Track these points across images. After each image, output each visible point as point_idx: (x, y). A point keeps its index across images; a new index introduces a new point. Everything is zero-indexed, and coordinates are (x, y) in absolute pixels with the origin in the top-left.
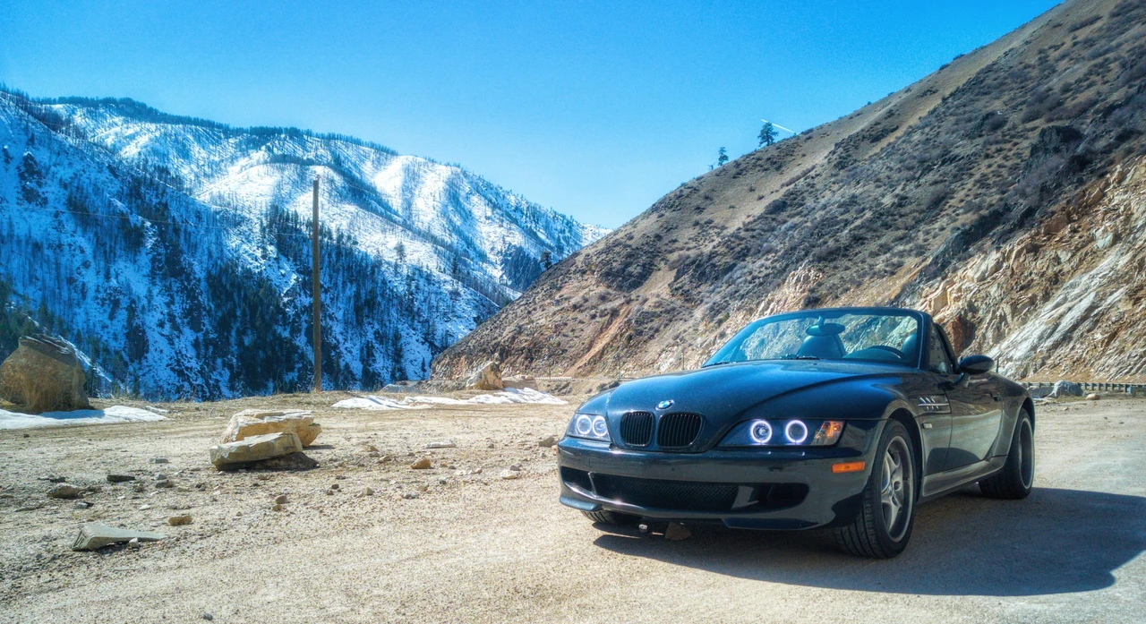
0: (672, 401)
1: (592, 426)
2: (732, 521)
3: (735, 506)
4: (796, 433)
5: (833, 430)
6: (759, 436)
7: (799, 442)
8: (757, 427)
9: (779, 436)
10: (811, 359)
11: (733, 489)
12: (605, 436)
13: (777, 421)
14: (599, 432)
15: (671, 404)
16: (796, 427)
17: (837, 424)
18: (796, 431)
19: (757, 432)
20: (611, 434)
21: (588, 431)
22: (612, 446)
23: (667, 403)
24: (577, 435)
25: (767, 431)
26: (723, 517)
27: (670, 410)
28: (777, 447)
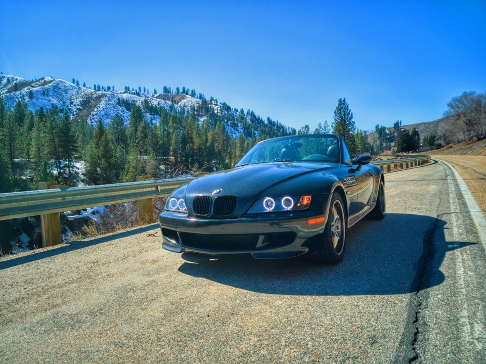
0: (221, 190)
1: (178, 204)
2: (258, 255)
3: (257, 246)
4: (288, 204)
5: (306, 200)
6: (268, 206)
7: (290, 208)
8: (266, 202)
9: (278, 206)
10: (288, 161)
11: (255, 237)
12: (185, 210)
13: (277, 197)
14: (182, 208)
15: (220, 191)
16: (287, 200)
17: (308, 197)
18: (288, 202)
19: (267, 205)
20: (189, 208)
21: (176, 207)
22: (188, 217)
23: (218, 191)
24: (170, 209)
25: (272, 203)
26: (252, 253)
27: (220, 195)
28: (278, 212)
